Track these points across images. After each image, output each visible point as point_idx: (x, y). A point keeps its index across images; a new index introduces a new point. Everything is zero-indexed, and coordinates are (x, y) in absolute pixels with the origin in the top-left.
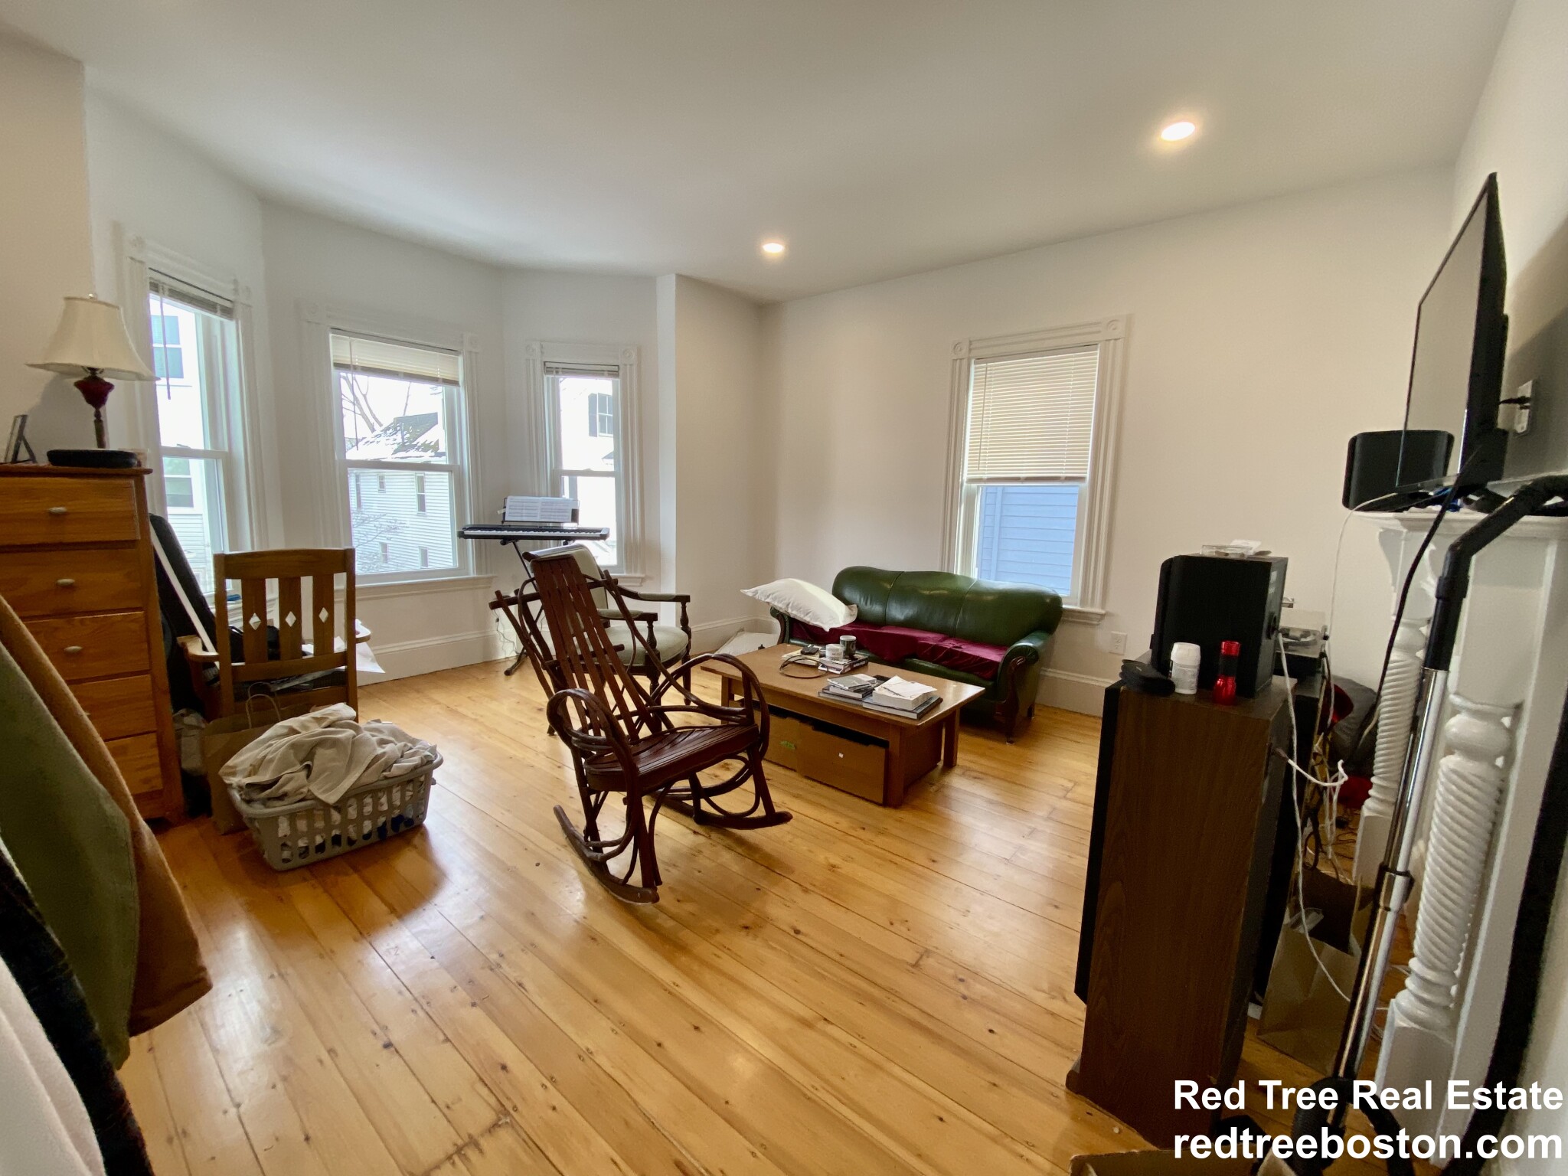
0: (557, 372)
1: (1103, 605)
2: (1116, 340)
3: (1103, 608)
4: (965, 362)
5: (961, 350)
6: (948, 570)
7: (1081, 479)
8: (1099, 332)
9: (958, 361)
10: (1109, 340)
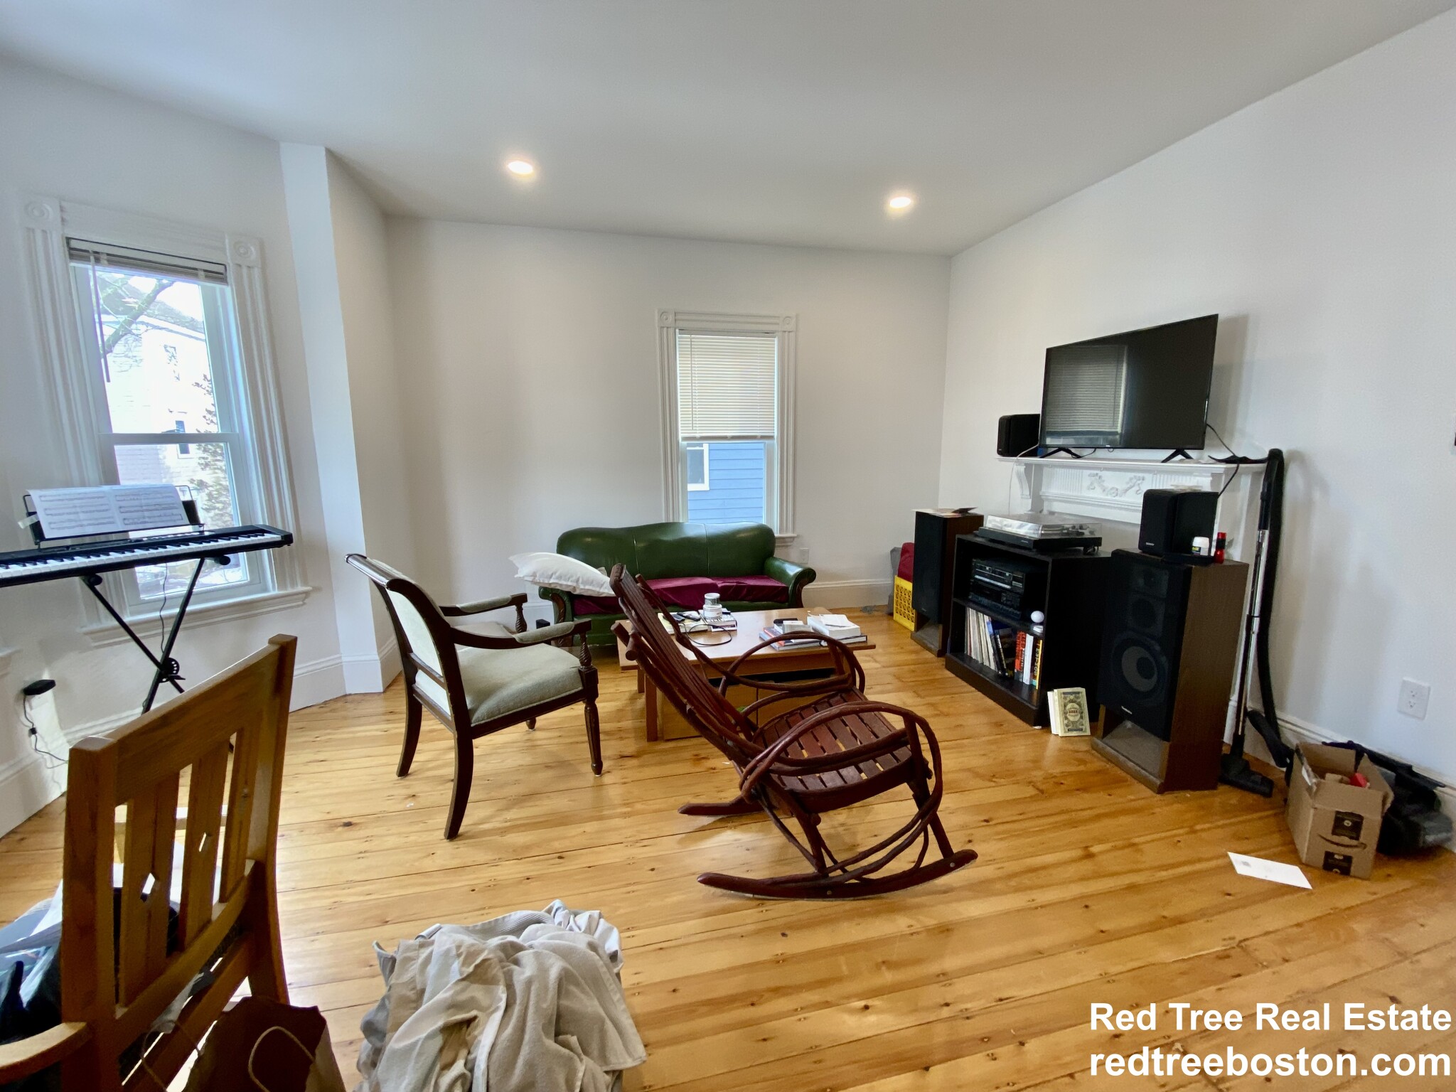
0: (97, 260)
1: (794, 531)
2: (789, 332)
3: (793, 533)
4: (671, 331)
5: (667, 319)
6: (673, 519)
7: (771, 437)
8: (778, 324)
9: (665, 329)
10: (785, 332)
